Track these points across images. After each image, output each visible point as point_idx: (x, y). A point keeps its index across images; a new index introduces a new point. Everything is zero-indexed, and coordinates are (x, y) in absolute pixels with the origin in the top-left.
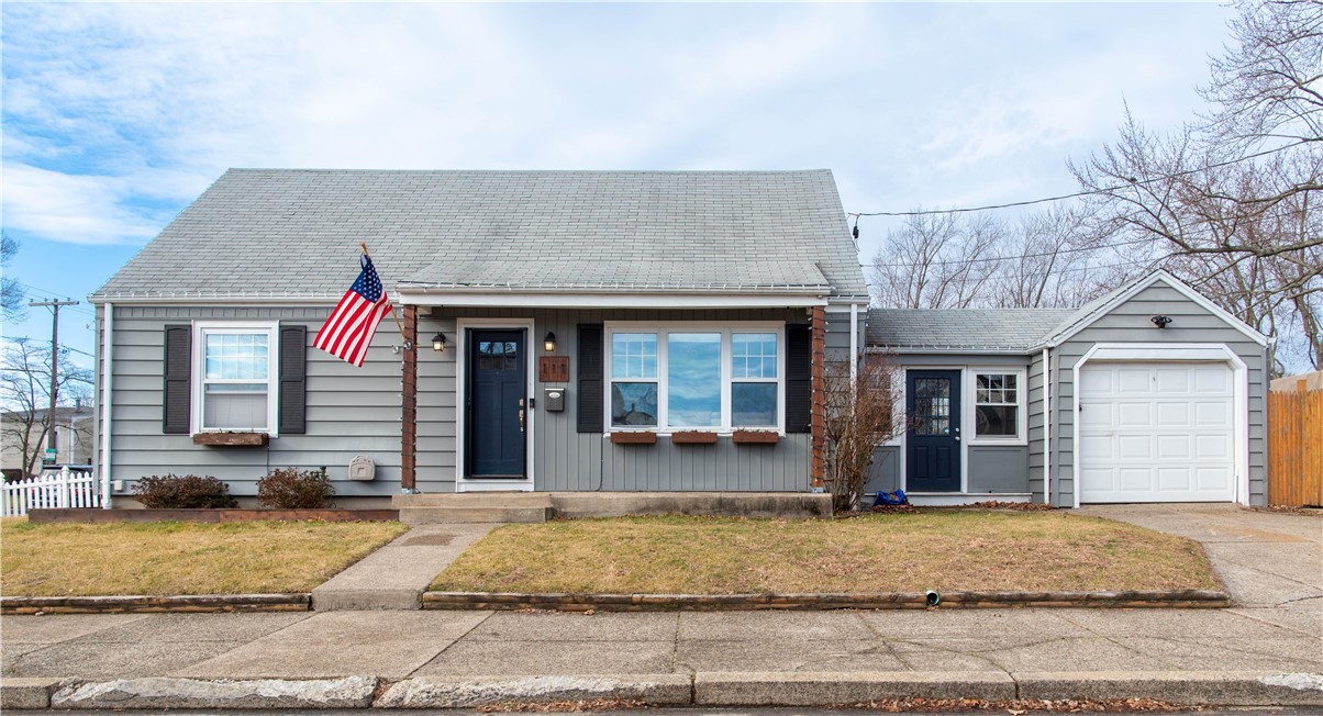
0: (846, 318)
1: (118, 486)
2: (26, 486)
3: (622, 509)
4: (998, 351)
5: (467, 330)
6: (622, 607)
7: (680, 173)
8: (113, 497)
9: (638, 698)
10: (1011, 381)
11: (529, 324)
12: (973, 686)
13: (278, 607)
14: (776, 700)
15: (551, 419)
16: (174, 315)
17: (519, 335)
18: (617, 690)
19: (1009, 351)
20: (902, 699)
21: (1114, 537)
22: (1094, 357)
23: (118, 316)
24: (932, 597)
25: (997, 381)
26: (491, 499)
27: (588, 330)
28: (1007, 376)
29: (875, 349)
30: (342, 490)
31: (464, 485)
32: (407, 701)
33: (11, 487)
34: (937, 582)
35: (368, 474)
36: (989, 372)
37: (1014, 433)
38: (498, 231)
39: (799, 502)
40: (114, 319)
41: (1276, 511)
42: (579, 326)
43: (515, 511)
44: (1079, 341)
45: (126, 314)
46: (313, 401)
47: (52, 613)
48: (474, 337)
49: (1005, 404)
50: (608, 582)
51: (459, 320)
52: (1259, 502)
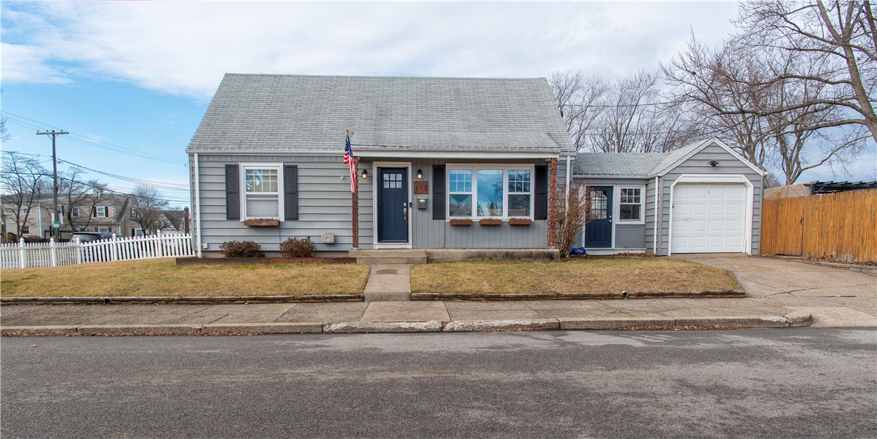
0: (564, 163)
1: (205, 246)
2: (96, 244)
3: (460, 257)
4: (632, 177)
5: (378, 168)
6: (496, 299)
7: (468, 79)
8: (202, 251)
9: (540, 327)
10: (637, 192)
11: (409, 165)
12: (660, 322)
13: (350, 300)
14: (590, 327)
15: (420, 213)
16: (229, 159)
17: (404, 171)
18: (532, 324)
19: (638, 177)
20: (635, 326)
21: (694, 269)
22: (681, 181)
23: (201, 160)
24: (625, 294)
25: (630, 192)
26: (397, 253)
27: (439, 169)
28: (635, 190)
29: (578, 176)
30: (319, 248)
31: (377, 246)
32: (455, 329)
33: (84, 245)
34: (626, 288)
35: (331, 240)
36: (627, 187)
37: (638, 218)
38: (382, 114)
39: (544, 253)
40: (199, 161)
41: (763, 257)
42: (433, 166)
43: (412, 258)
44: (674, 173)
45: (205, 159)
46: (301, 203)
47: (252, 303)
48: (382, 171)
49: (634, 203)
50: (487, 289)
51: (374, 162)
52: (756, 252)
